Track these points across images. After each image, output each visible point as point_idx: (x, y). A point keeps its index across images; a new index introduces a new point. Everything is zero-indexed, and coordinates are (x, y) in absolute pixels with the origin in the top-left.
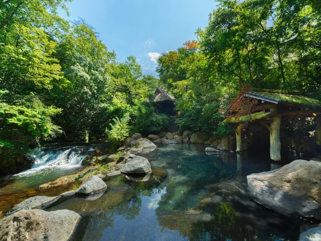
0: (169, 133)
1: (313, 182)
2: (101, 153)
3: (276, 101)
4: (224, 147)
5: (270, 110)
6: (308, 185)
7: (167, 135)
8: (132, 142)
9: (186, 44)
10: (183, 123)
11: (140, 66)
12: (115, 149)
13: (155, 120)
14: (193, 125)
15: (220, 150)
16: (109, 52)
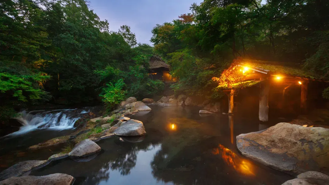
0: (164, 97)
1: (293, 142)
2: (94, 115)
3: (265, 72)
4: (217, 110)
5: (260, 79)
6: (289, 145)
7: (162, 99)
8: (126, 106)
9: (181, 17)
10: (178, 88)
11: (134, 35)
12: (109, 111)
13: (149, 85)
14: (188, 90)
15: (214, 112)
16: (101, 21)
